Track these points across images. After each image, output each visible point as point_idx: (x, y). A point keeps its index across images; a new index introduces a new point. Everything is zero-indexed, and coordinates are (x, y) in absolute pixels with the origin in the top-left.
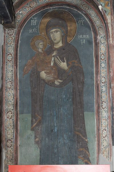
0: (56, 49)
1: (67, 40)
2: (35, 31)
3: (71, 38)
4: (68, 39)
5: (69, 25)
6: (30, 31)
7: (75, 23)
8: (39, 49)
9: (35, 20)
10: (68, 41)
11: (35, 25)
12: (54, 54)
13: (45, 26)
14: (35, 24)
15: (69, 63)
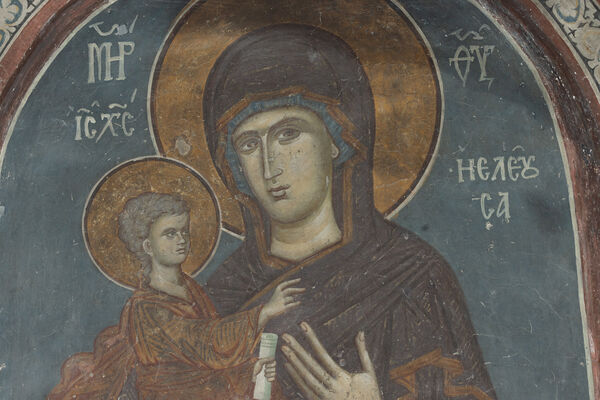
0: (291, 263)
1: (371, 194)
2: (119, 130)
3: (406, 183)
4: (378, 184)
5: (378, 79)
6: (83, 126)
7: (428, 69)
8: (158, 267)
9: (114, 39)
10: (381, 208)
11: (122, 77)
12: (278, 304)
13: (198, 88)
14: (115, 73)
15: (394, 373)
